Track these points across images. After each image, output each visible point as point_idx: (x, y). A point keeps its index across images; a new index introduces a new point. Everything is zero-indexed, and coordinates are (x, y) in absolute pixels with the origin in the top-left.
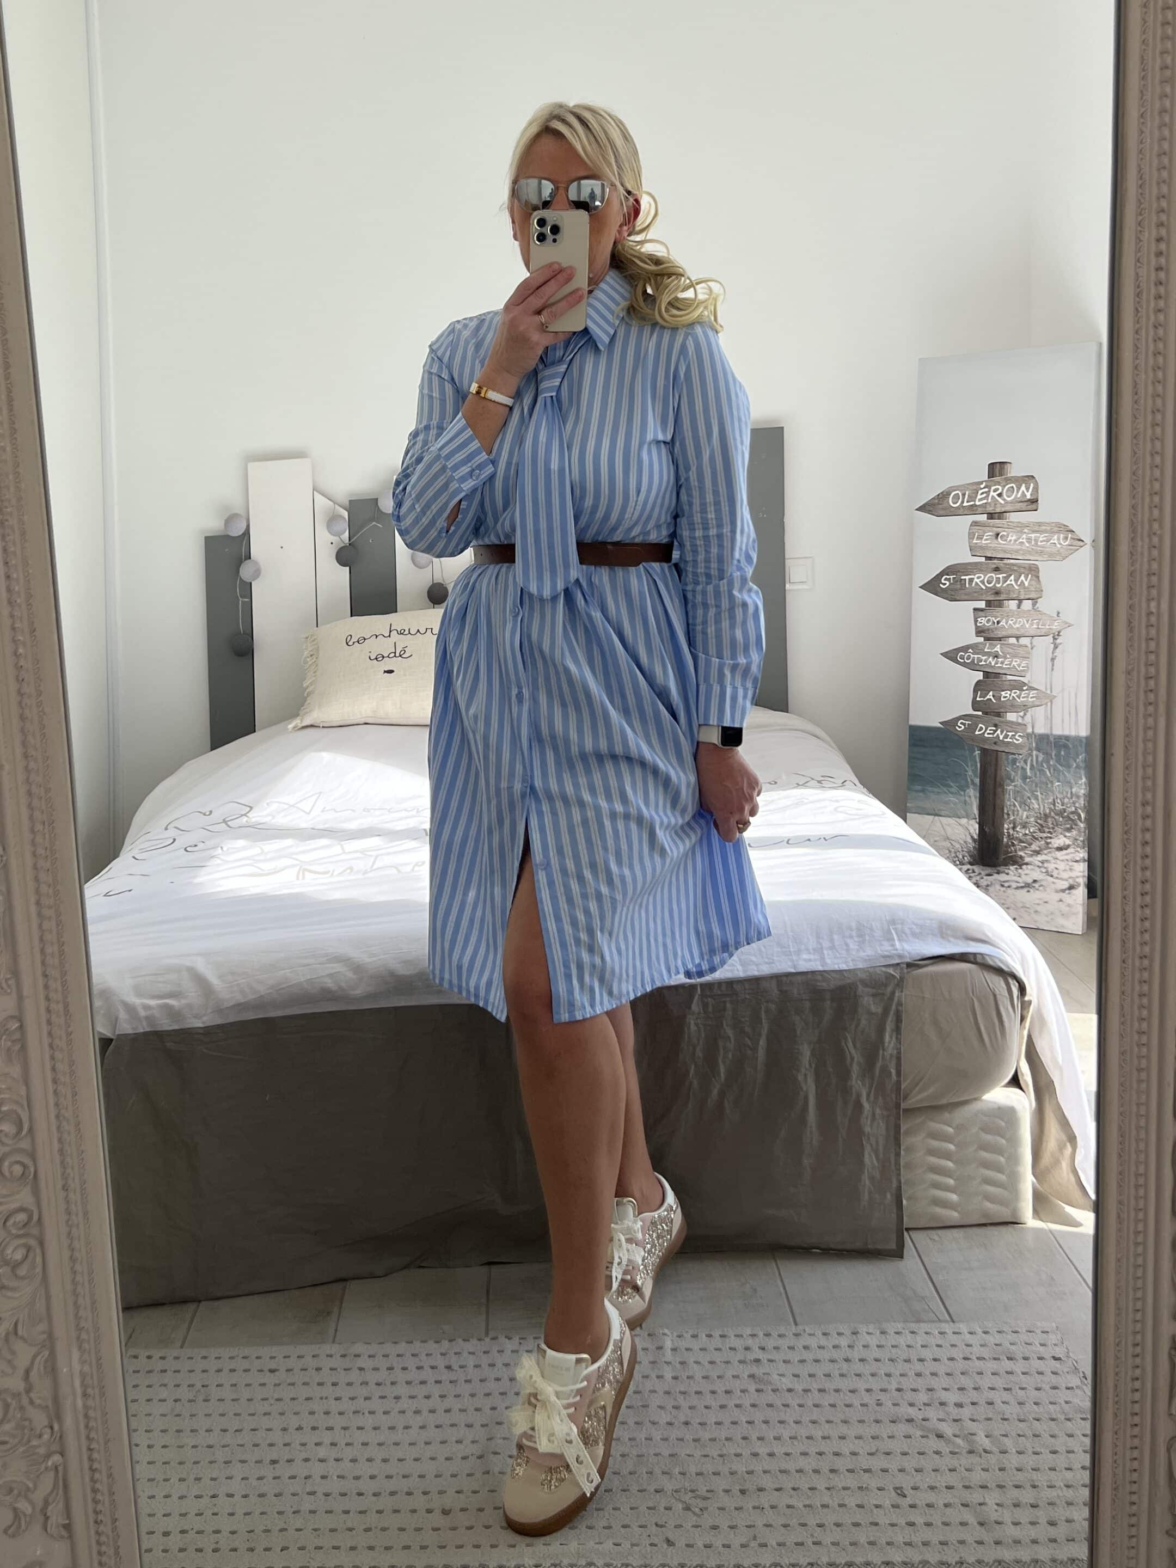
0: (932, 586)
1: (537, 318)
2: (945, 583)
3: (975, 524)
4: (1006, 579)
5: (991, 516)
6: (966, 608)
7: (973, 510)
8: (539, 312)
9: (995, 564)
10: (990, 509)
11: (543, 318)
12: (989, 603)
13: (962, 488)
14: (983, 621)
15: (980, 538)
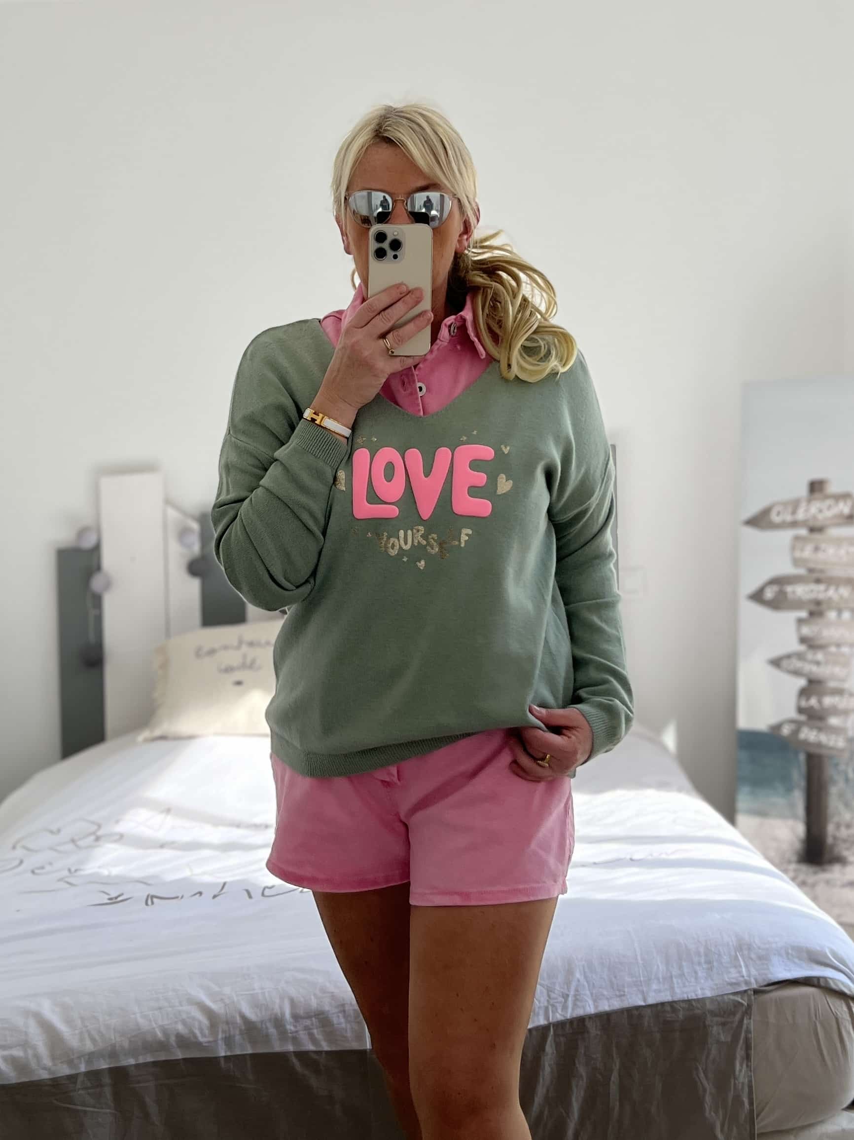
0: (757, 597)
1: (381, 341)
2: (769, 594)
3: (797, 538)
4: (826, 590)
5: (812, 530)
6: (790, 617)
7: (794, 524)
8: (383, 336)
9: (817, 576)
10: (811, 523)
11: (389, 342)
12: (812, 614)
13: (785, 504)
14: (806, 631)
15: (802, 550)
